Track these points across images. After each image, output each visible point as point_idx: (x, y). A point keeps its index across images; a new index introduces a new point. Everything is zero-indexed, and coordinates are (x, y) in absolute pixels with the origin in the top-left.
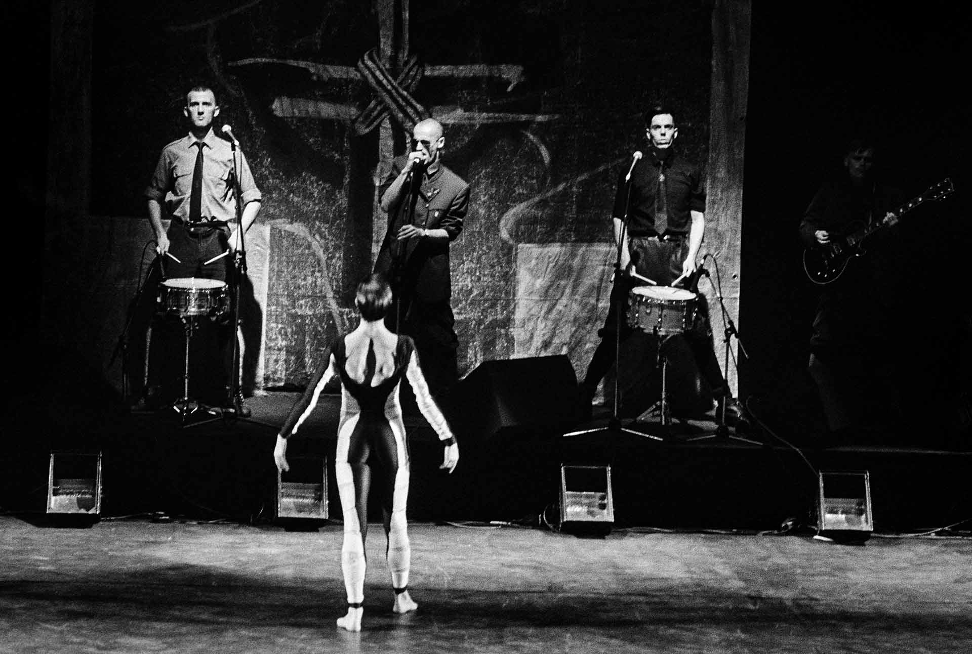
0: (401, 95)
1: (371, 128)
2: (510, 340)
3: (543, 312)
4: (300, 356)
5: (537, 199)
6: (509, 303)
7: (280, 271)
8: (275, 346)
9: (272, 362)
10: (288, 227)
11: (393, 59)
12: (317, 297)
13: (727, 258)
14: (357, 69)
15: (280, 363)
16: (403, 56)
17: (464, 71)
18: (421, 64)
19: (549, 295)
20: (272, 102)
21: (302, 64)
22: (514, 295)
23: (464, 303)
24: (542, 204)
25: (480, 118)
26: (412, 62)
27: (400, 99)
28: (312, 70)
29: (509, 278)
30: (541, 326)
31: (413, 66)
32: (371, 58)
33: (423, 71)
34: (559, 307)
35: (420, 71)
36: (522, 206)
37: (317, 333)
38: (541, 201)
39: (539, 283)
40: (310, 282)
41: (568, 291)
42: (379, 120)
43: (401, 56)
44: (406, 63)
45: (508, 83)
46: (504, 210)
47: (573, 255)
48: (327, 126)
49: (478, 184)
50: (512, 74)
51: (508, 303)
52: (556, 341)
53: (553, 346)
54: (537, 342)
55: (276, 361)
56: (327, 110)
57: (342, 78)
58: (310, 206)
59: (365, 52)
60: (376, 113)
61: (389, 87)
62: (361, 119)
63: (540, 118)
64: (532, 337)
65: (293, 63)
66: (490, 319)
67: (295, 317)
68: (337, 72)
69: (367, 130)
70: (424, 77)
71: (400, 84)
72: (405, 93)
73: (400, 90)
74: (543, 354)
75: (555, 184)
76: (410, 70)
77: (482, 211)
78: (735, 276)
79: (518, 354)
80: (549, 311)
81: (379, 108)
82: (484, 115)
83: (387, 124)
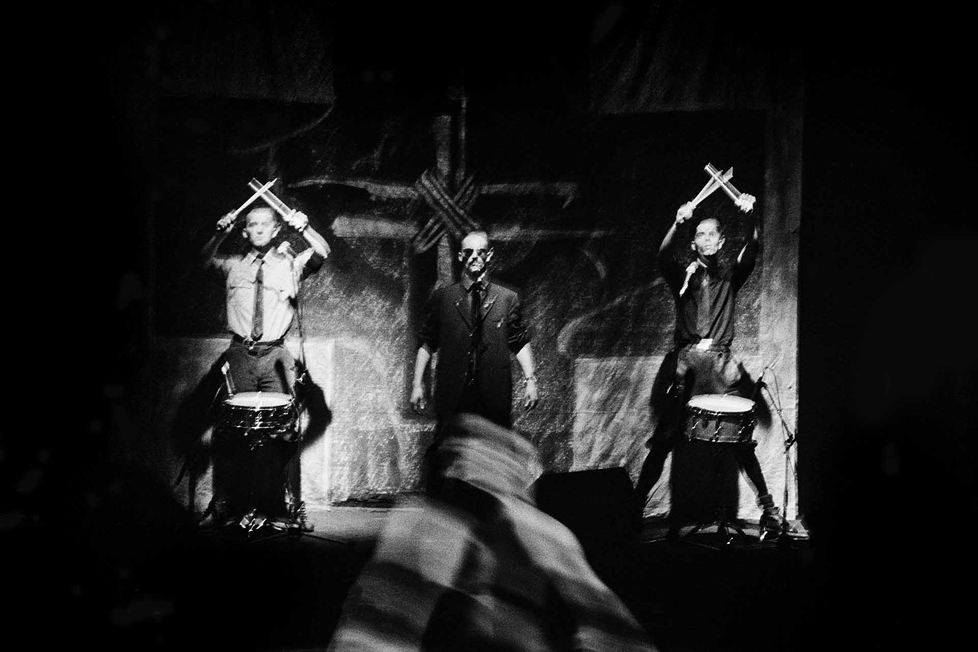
0: (458, 214)
1: (429, 245)
2: (570, 454)
3: (601, 425)
4: (363, 471)
5: (593, 314)
6: (568, 417)
7: (342, 389)
8: (338, 462)
9: (335, 477)
10: (348, 345)
11: (451, 178)
12: (378, 413)
13: (783, 369)
14: (415, 189)
15: (343, 478)
16: (461, 174)
17: (521, 188)
18: (478, 182)
19: (607, 407)
20: (332, 222)
21: (361, 184)
22: (572, 409)
23: (522, 417)
24: (599, 318)
25: (537, 234)
26: (468, 182)
27: (456, 218)
28: (370, 190)
29: (567, 392)
30: (599, 438)
31: (470, 184)
32: (428, 178)
33: (480, 190)
34: (616, 420)
35: (477, 190)
36: (579, 320)
37: (379, 448)
38: (597, 316)
39: (598, 396)
40: (371, 399)
41: (625, 404)
42: (436, 239)
43: (457, 175)
44: (464, 181)
45: (564, 199)
46: (561, 325)
47: (630, 368)
48: (387, 246)
49: (534, 299)
50: (567, 190)
51: (566, 417)
52: (614, 453)
53: (611, 458)
54: (596, 453)
55: (340, 476)
56: (386, 228)
57: (400, 199)
58: (371, 323)
59: (422, 173)
60: (433, 231)
61: (446, 206)
62: (419, 238)
63: (595, 234)
64: (590, 450)
65: (351, 183)
66: (549, 432)
67: (356, 433)
68: (394, 191)
69: (425, 249)
70: (481, 196)
71: (457, 203)
72: (462, 212)
73: (457, 209)
74: (602, 466)
75: (612, 298)
76: (467, 189)
77: (539, 327)
78: (790, 388)
79: (577, 466)
80: (606, 425)
81: (436, 227)
82: (540, 232)
83: (445, 243)
